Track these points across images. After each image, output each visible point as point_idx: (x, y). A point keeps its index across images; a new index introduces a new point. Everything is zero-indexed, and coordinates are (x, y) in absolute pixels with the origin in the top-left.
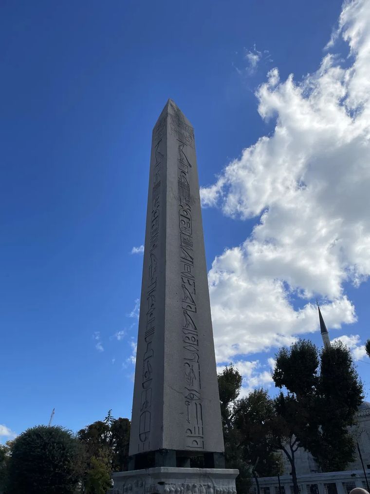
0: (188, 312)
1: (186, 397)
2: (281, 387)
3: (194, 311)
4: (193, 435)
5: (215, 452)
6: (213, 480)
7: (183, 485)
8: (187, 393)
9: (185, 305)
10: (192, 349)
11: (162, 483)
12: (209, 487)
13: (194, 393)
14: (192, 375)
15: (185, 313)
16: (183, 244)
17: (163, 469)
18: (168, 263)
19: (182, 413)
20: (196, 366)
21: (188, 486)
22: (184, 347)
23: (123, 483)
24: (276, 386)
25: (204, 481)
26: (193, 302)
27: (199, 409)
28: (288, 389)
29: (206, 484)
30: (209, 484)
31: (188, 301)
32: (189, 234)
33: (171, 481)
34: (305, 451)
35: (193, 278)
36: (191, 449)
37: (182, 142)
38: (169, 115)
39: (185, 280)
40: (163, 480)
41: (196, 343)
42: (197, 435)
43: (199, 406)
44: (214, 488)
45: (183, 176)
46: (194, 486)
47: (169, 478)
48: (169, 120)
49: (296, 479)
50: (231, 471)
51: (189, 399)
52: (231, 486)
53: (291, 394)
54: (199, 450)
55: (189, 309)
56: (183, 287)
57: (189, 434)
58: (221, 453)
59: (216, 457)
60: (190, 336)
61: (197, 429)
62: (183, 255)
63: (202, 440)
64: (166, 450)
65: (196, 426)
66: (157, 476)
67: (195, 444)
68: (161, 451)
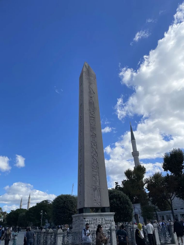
0: (94, 157)
1: (94, 189)
2: (167, 171)
3: (97, 156)
4: (96, 202)
5: (106, 207)
6: (104, 216)
7: (92, 219)
8: (94, 187)
9: (93, 154)
10: (96, 171)
11: (85, 218)
12: (102, 219)
13: (97, 187)
14: (96, 180)
15: (93, 157)
16: (91, 129)
17: (84, 214)
18: (85, 139)
19: (92, 195)
20: (97, 177)
21: (94, 219)
22: (93, 171)
23: (75, 218)
24: (164, 171)
25: (101, 217)
26: (96, 152)
27: (99, 192)
28: (170, 171)
29: (102, 218)
30: (103, 218)
31: (94, 152)
32: (94, 124)
33: (88, 217)
34: (180, 199)
35: (96, 143)
36: (96, 207)
37: (90, 83)
38: (84, 72)
39: (93, 144)
40: (85, 217)
41: (97, 168)
42: (98, 201)
43: (99, 191)
44: (105, 219)
45: (91, 99)
46: (97, 219)
47: (87, 217)
48: (84, 74)
49: (173, 212)
50: (112, 213)
51: (95, 189)
52: (112, 218)
53: (172, 174)
54: (99, 206)
55: (94, 155)
56: (92, 147)
57: (95, 201)
58: (108, 207)
59: (106, 209)
60: (95, 166)
61: (98, 200)
62: (92, 134)
63: (100, 203)
64: (86, 207)
65: (98, 199)
66: (83, 216)
67: (97, 205)
68: (84, 208)
